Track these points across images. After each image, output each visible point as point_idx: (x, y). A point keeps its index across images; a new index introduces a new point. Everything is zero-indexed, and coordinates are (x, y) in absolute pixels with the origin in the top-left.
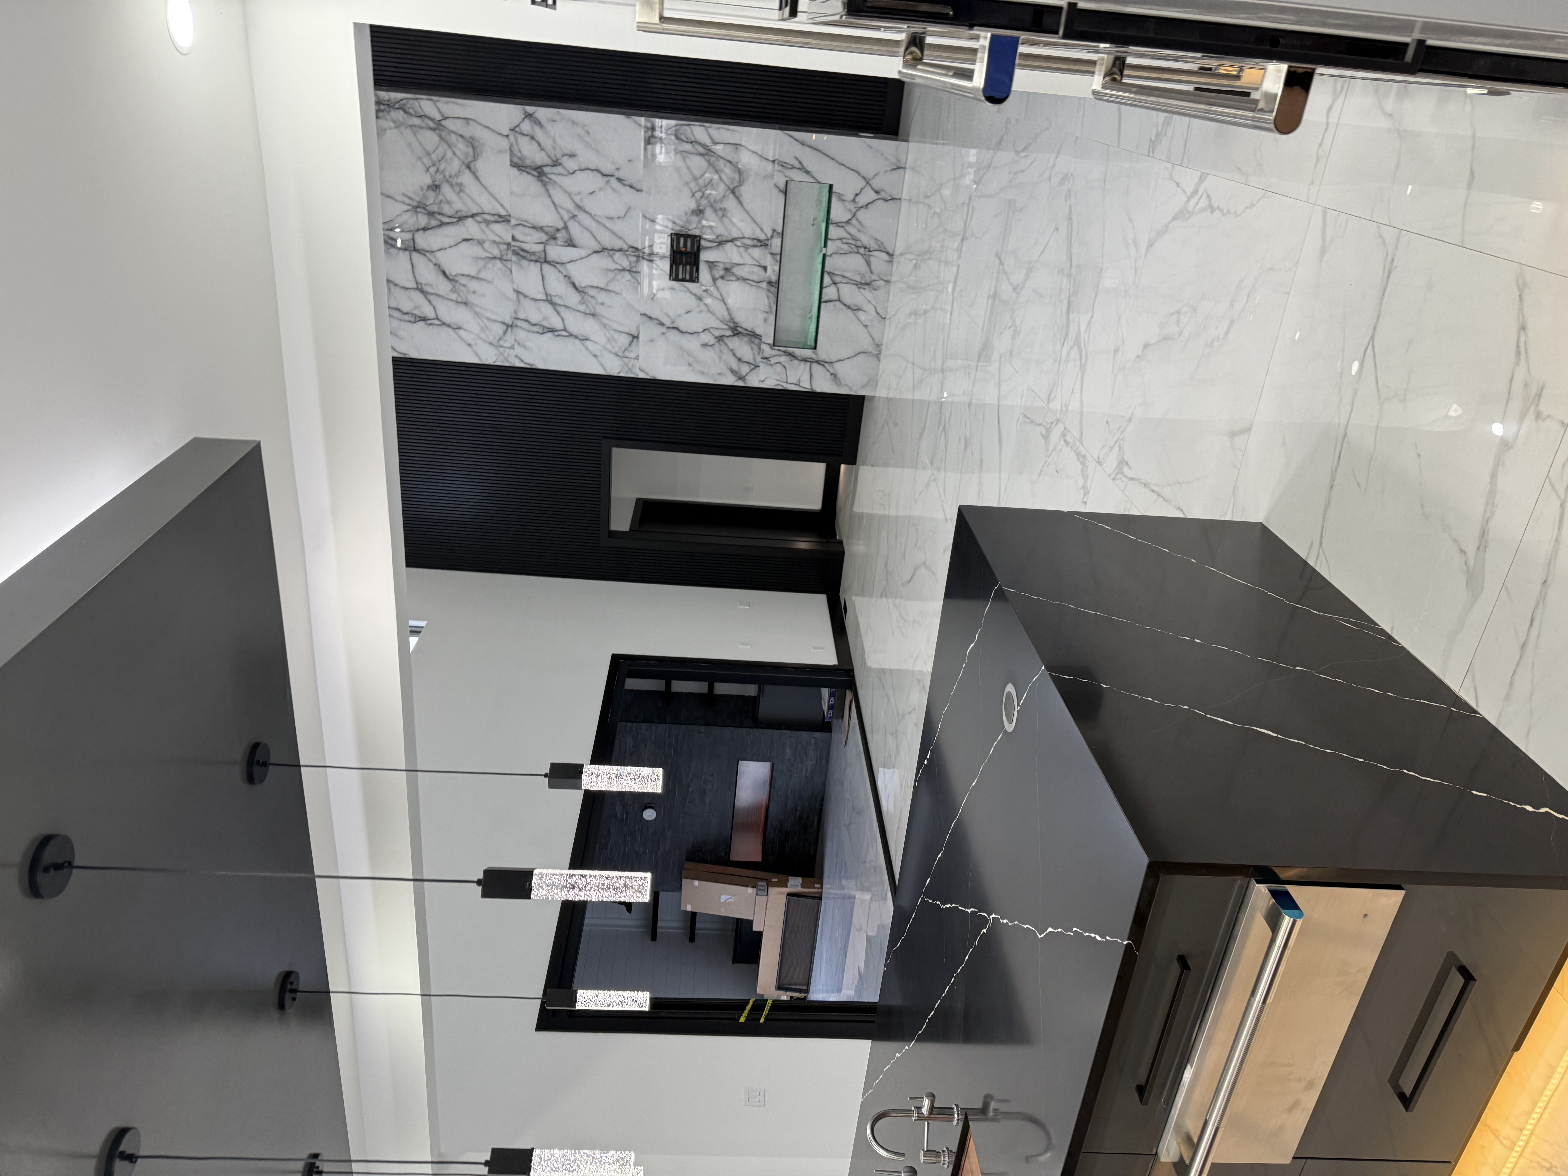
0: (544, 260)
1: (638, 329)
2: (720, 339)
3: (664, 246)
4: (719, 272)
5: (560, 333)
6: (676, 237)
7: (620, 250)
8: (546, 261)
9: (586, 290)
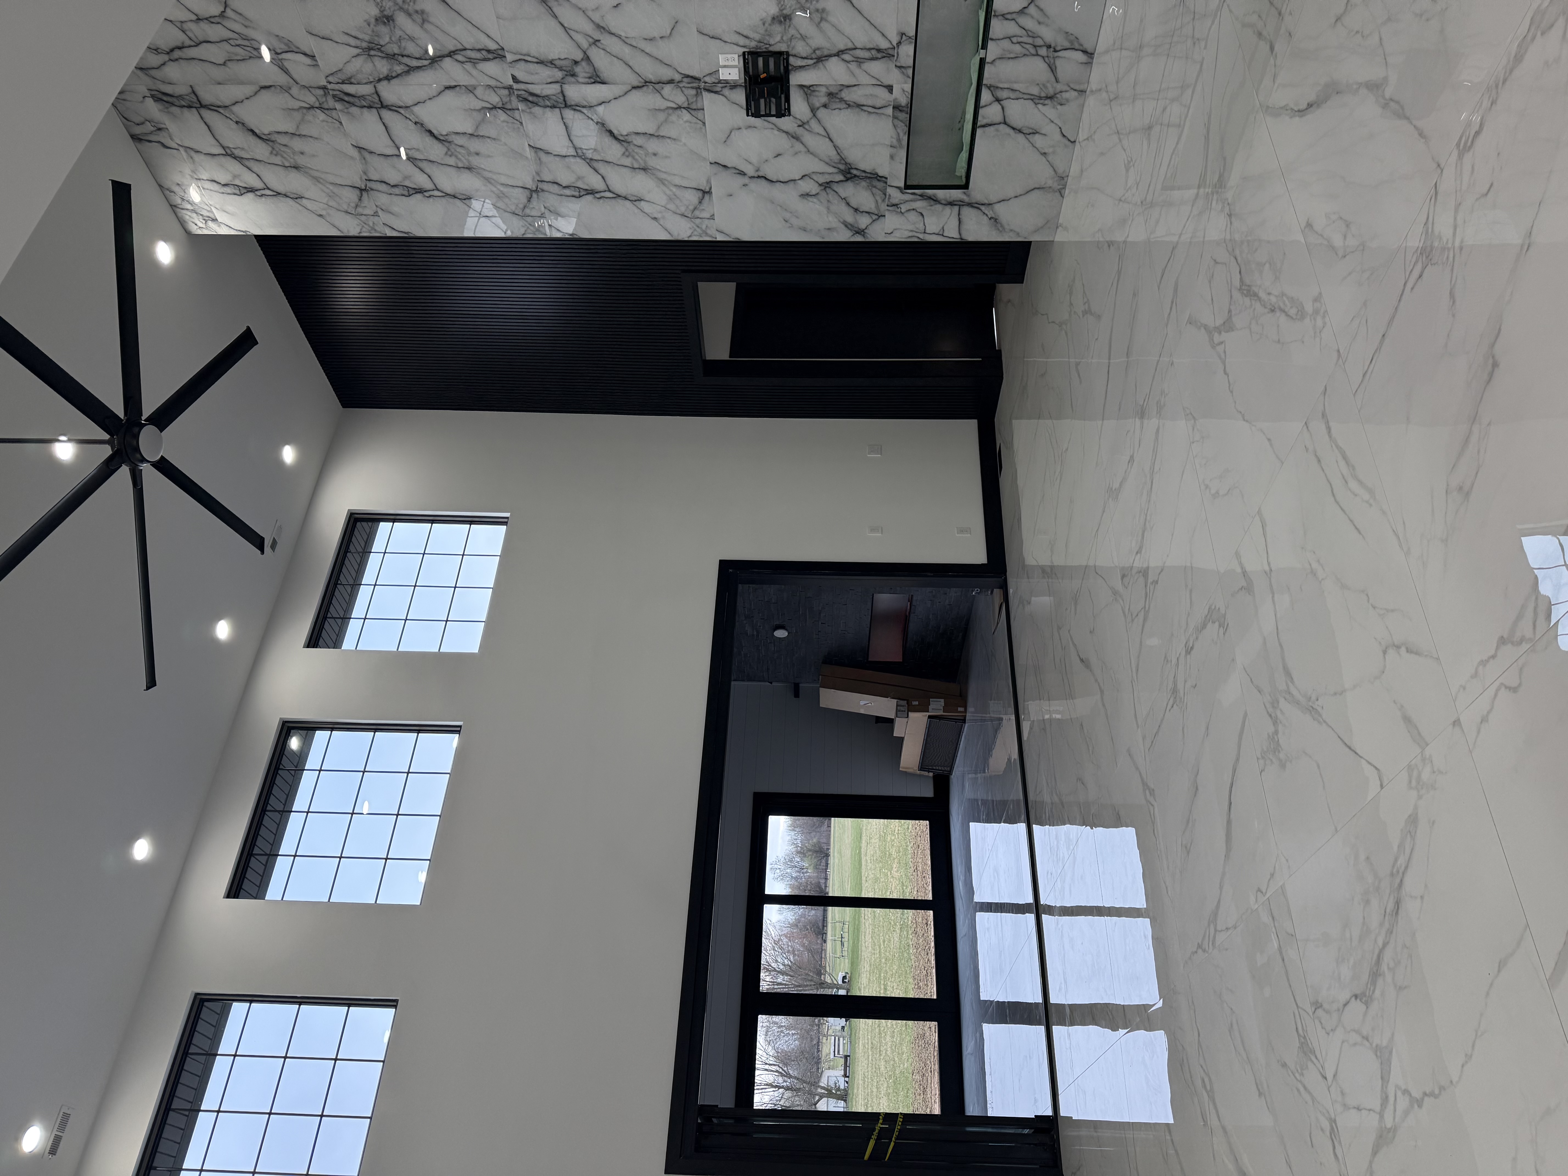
0: (563, 104)
1: (709, 181)
2: (826, 186)
3: (736, 71)
4: (821, 98)
5: (602, 194)
6: (750, 58)
7: (671, 82)
8: (566, 106)
9: (629, 139)
